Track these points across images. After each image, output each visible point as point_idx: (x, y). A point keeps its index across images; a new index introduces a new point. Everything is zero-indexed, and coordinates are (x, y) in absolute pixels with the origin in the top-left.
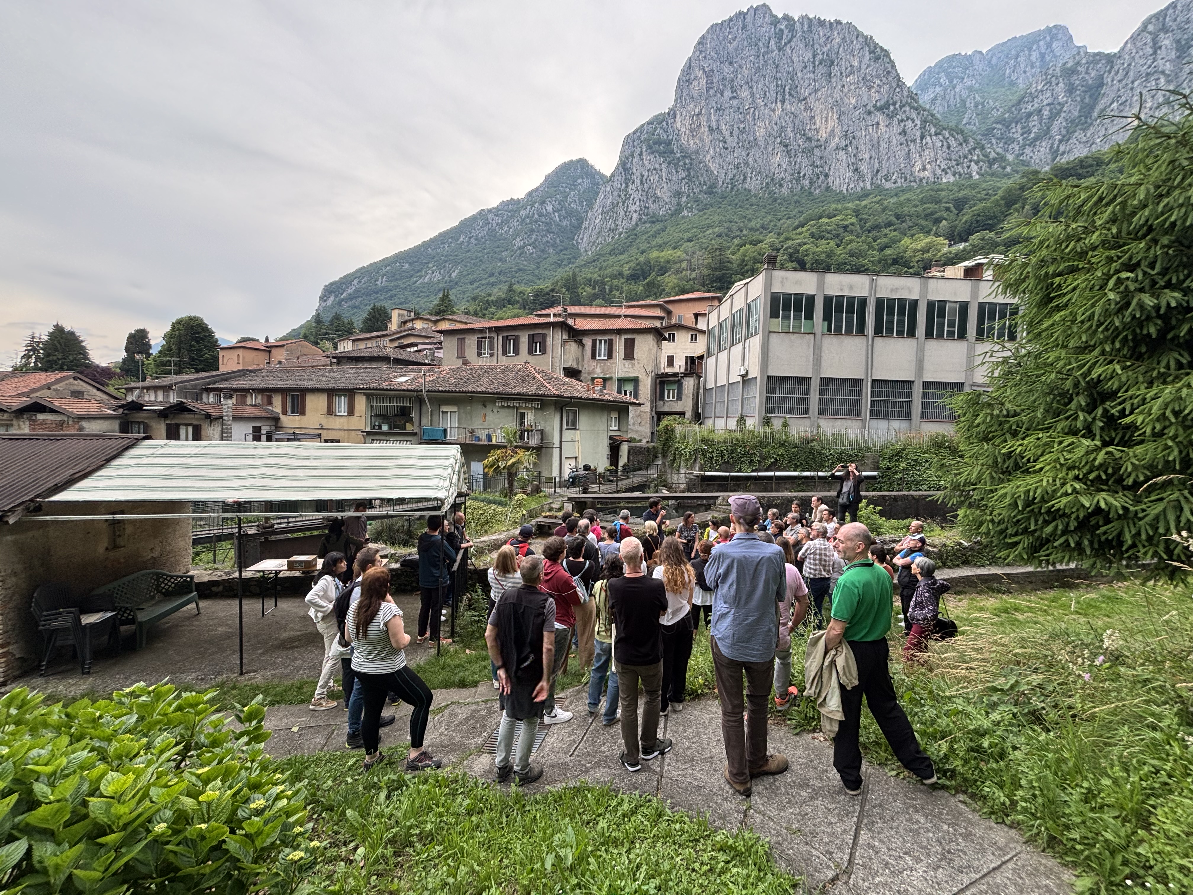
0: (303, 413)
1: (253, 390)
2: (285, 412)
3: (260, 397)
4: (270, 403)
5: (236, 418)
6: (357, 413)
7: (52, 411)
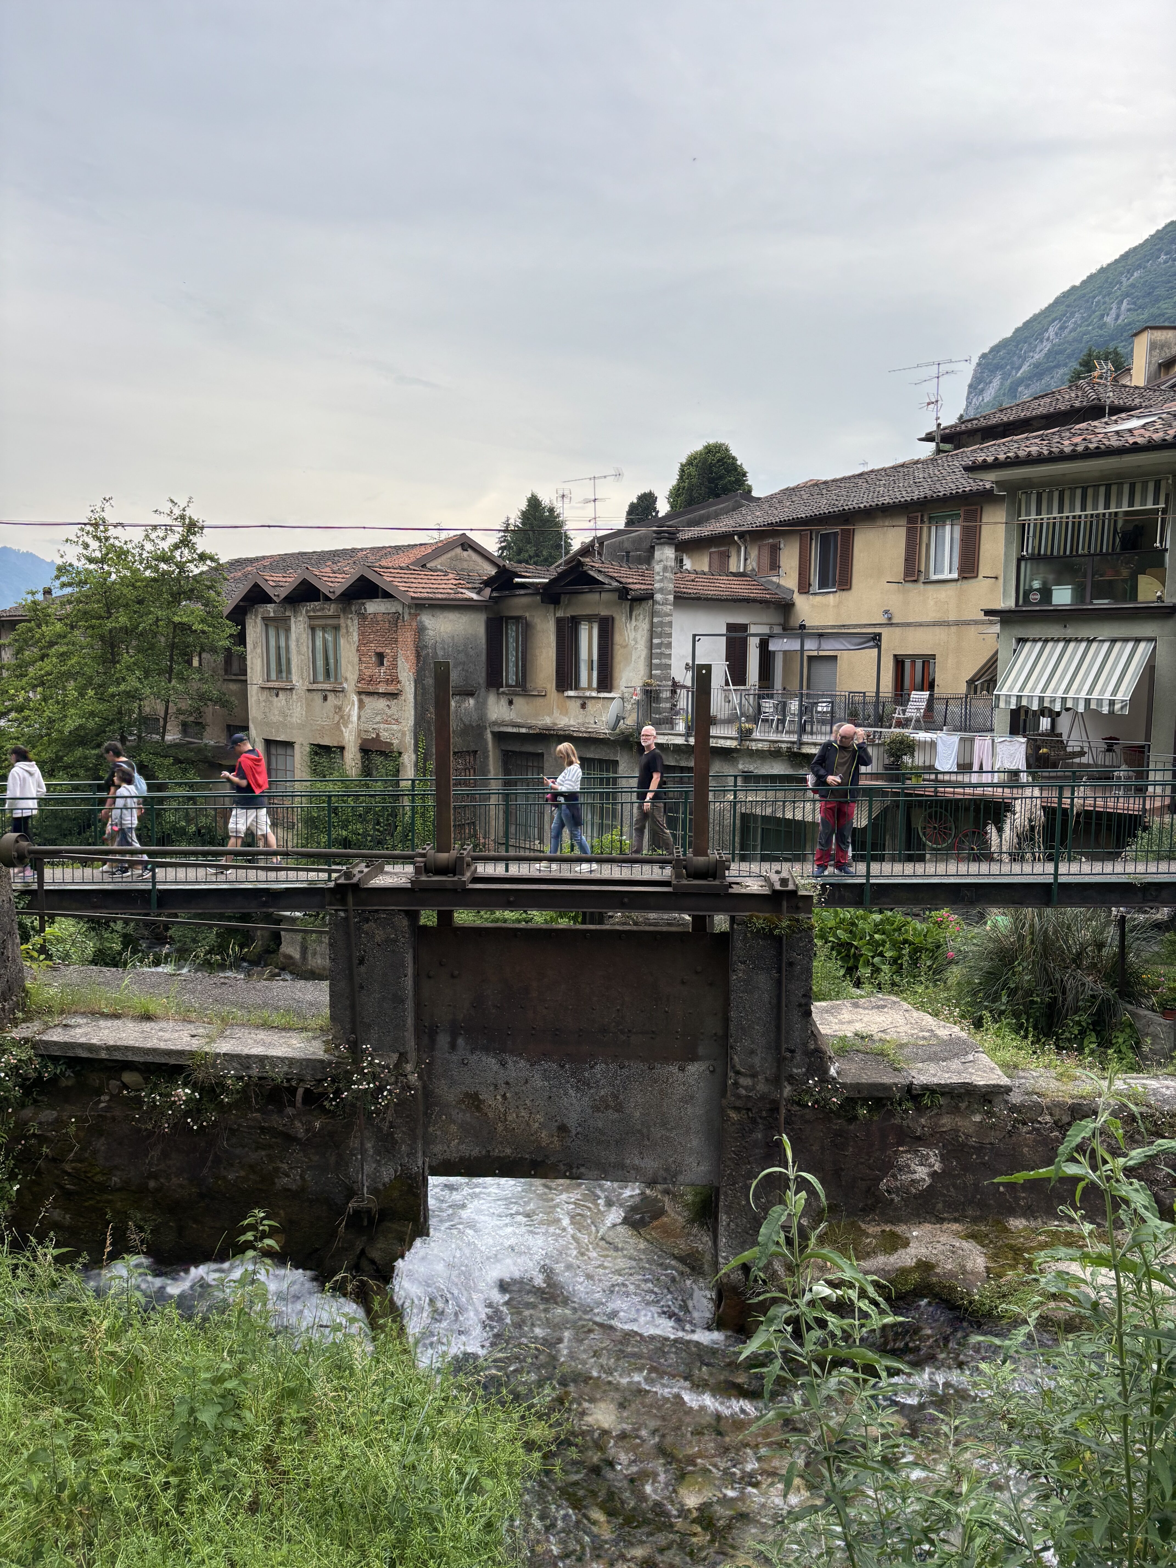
0: (844, 583)
1: (741, 535)
2: (804, 588)
3: (754, 553)
4: (775, 566)
5: (683, 600)
6: (985, 569)
7: (387, 595)
